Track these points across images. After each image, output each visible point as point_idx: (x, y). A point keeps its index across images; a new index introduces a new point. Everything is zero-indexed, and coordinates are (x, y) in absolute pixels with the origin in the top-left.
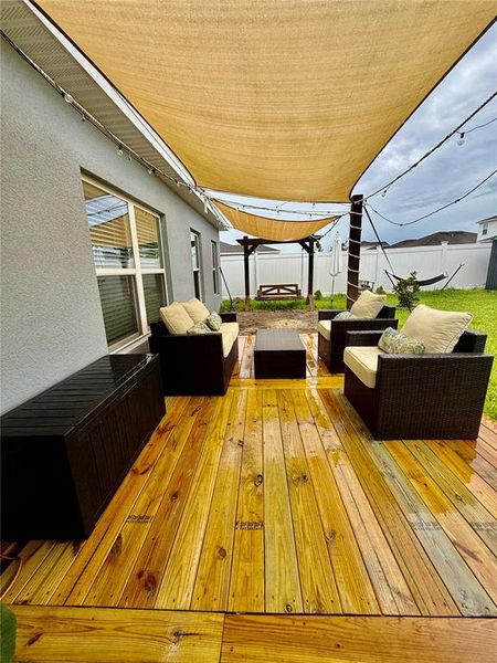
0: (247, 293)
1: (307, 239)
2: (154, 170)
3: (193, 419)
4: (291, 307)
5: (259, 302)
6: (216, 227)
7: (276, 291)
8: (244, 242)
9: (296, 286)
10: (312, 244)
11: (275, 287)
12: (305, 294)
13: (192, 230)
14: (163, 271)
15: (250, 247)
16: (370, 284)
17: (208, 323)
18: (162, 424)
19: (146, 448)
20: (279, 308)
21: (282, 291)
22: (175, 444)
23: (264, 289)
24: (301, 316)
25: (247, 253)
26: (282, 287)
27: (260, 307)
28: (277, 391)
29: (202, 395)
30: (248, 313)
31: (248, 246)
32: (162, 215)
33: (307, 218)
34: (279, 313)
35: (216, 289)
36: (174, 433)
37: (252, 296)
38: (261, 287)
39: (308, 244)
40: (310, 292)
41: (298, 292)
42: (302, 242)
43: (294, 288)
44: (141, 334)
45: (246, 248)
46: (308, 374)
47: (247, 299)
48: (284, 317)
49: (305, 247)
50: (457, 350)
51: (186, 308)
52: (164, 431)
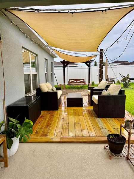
0: (64, 82)
1: (88, 62)
2: (38, 44)
3: (50, 115)
4: (82, 88)
5: (69, 86)
6: (52, 56)
7: (76, 82)
8: (63, 62)
9: (84, 80)
10: (90, 64)
11: (75, 80)
12: (87, 83)
13: (45, 59)
14: (37, 73)
15: (66, 64)
16: (114, 79)
17: (52, 89)
18: (41, 116)
19: (38, 120)
20: (77, 88)
21: (78, 82)
22: (45, 119)
23: (71, 81)
24: (85, 91)
25: (65, 67)
26: (78, 80)
27: (69, 88)
28: (74, 109)
29: (51, 110)
30: (64, 90)
31: (65, 64)
32: (37, 55)
33: (85, 56)
34: (77, 90)
35: (52, 81)
36: (45, 117)
37: (66, 83)
38: (70, 80)
39: (88, 63)
40: (89, 82)
41: (84, 82)
42: (86, 63)
43: (83, 81)
44: (31, 93)
45: (64, 65)
46: (83, 106)
47: (64, 85)
48: (78, 91)
49: (87, 65)
50: (119, 94)
51: (46, 85)
52: (42, 117)
